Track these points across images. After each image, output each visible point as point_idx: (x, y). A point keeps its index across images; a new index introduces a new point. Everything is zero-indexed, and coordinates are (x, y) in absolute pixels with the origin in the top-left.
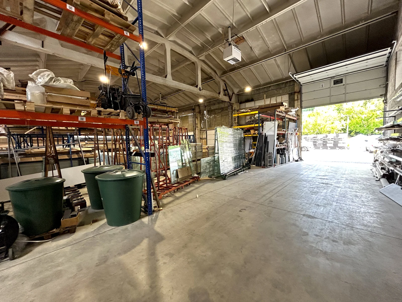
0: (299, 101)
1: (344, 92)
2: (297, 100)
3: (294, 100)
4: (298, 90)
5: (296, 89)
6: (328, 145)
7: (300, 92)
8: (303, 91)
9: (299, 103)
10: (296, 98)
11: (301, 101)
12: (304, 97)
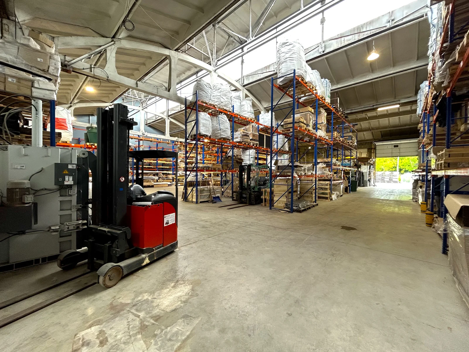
0: (374, 153)
1: (399, 152)
2: (373, 153)
3: (371, 153)
4: (374, 148)
5: (373, 147)
6: (385, 180)
7: (375, 149)
8: (377, 149)
9: (374, 155)
10: (372, 152)
11: (376, 154)
12: (377, 152)
